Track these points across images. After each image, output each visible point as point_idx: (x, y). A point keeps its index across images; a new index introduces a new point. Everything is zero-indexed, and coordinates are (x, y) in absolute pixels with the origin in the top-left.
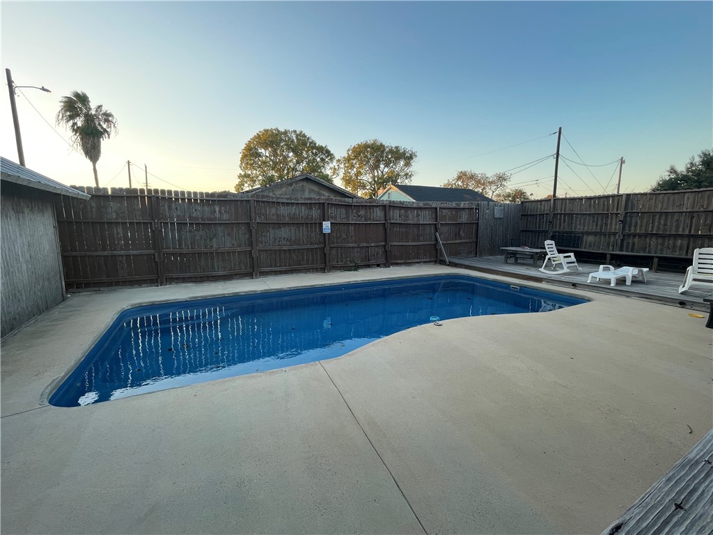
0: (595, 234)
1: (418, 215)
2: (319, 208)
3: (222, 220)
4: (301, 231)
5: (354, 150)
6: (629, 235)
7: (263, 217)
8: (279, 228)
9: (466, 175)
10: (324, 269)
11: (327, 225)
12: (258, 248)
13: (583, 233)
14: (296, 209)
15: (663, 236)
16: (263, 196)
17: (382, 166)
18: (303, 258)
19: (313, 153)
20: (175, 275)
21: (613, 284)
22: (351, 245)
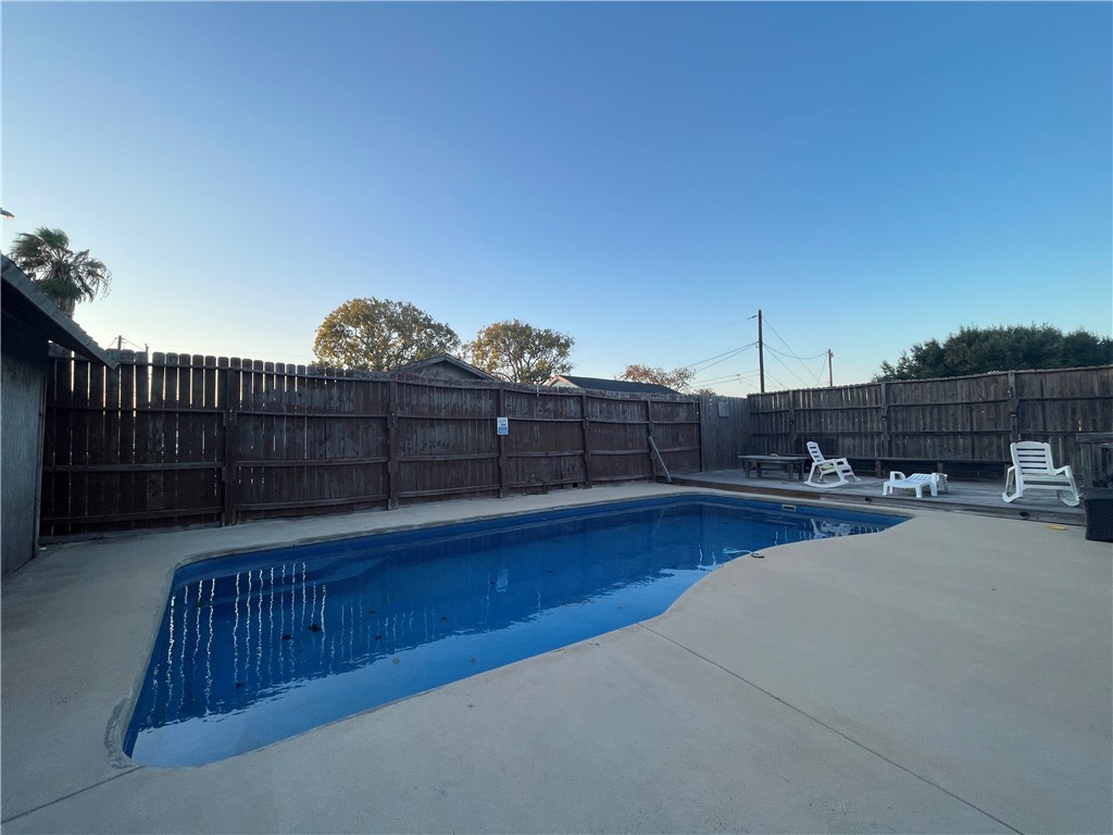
0: (852, 435)
1: (624, 412)
2: (491, 397)
3: (345, 413)
4: (464, 431)
5: (489, 333)
6: (897, 435)
7: (407, 409)
8: (432, 426)
9: (637, 370)
10: (498, 491)
11: (503, 423)
12: (397, 458)
13: (837, 435)
14: (457, 398)
15: (940, 435)
16: (409, 377)
17: (527, 356)
18: (466, 474)
19: (428, 335)
20: (254, 507)
21: (919, 496)
22: (536, 454)
